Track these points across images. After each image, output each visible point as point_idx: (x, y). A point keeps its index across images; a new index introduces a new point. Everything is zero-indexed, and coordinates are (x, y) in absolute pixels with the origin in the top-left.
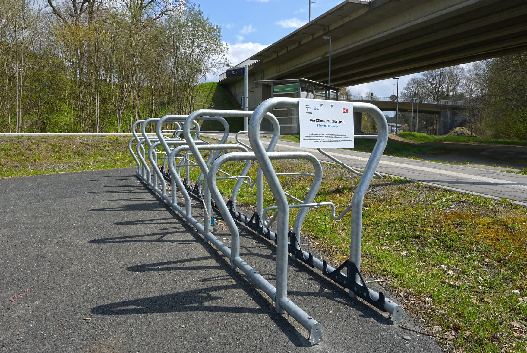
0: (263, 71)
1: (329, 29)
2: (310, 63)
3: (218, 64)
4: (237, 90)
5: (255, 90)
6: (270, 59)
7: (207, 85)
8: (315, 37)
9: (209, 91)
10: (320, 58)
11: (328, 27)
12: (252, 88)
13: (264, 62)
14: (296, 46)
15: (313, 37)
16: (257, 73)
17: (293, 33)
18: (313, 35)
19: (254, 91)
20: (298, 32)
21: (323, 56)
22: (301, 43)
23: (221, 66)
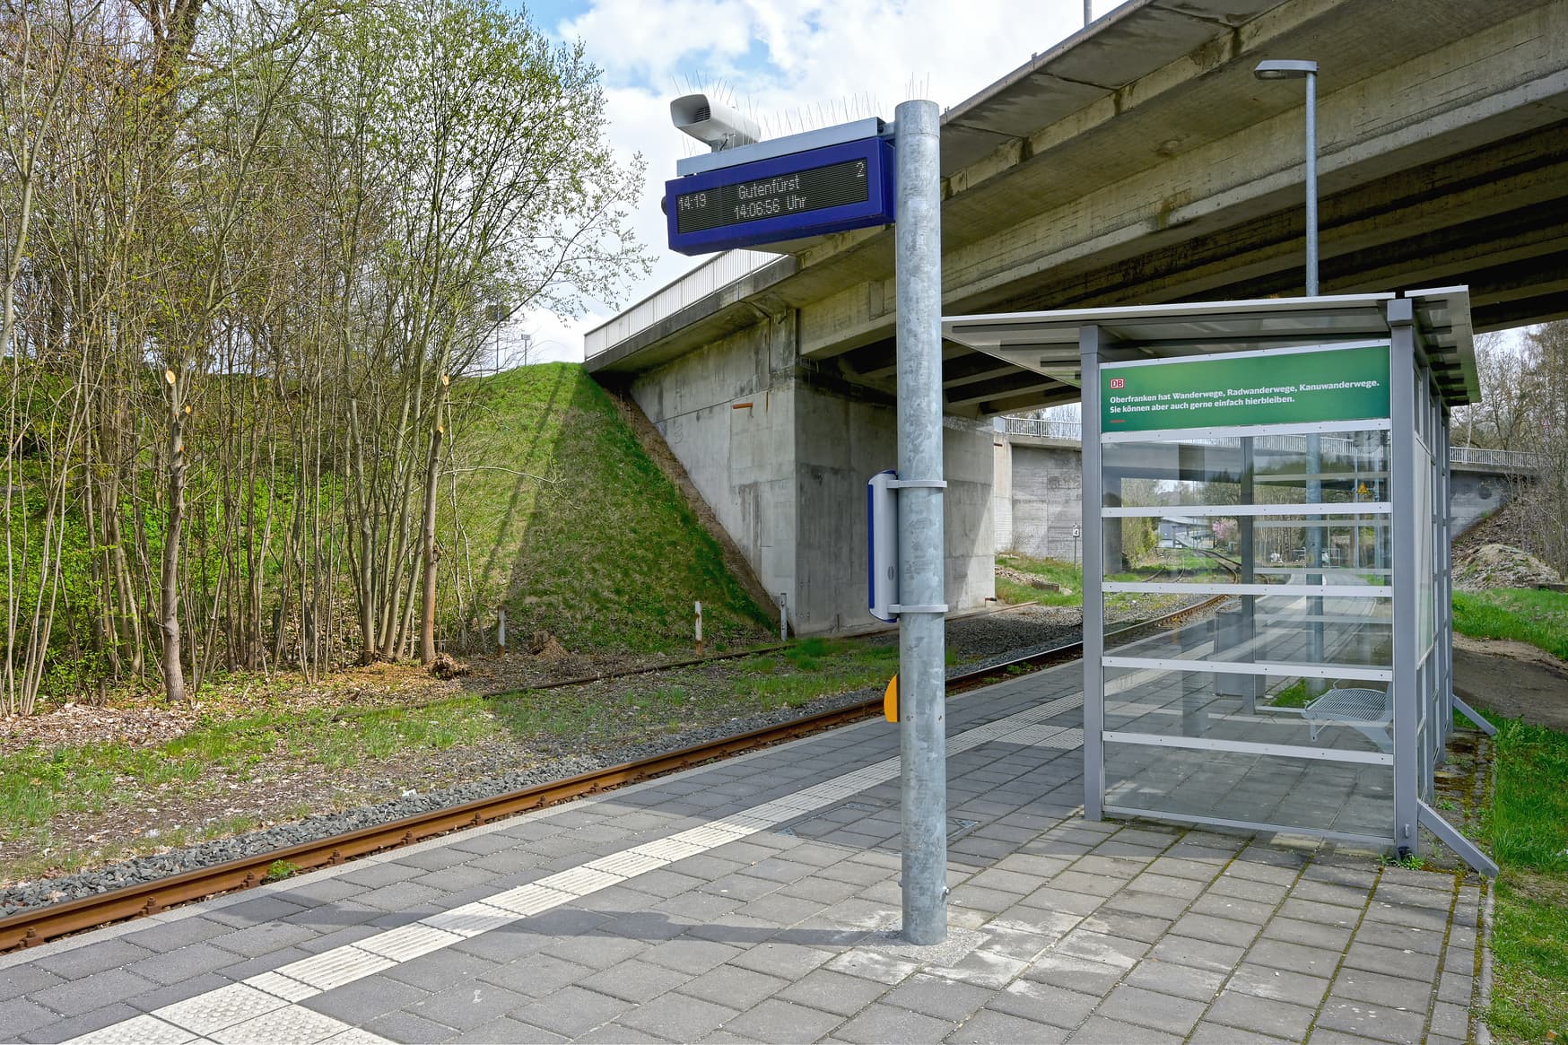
0: (798, 311)
1: (1237, 43)
2: (1068, 263)
3: (583, 264)
4: (670, 399)
5: (758, 398)
6: (842, 248)
7: (526, 377)
8: (1128, 103)
9: (544, 406)
10: (1139, 230)
11: (1236, 31)
12: (742, 390)
13: (808, 264)
14: (1004, 166)
15: (1118, 103)
16: (766, 321)
17: (1010, 81)
18: (1119, 94)
19: (750, 406)
20: (1041, 71)
21: (1155, 219)
22: (1038, 149)
23: (600, 274)
